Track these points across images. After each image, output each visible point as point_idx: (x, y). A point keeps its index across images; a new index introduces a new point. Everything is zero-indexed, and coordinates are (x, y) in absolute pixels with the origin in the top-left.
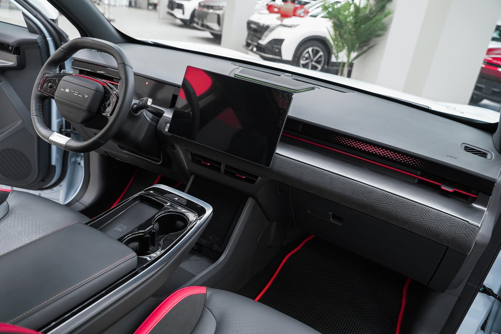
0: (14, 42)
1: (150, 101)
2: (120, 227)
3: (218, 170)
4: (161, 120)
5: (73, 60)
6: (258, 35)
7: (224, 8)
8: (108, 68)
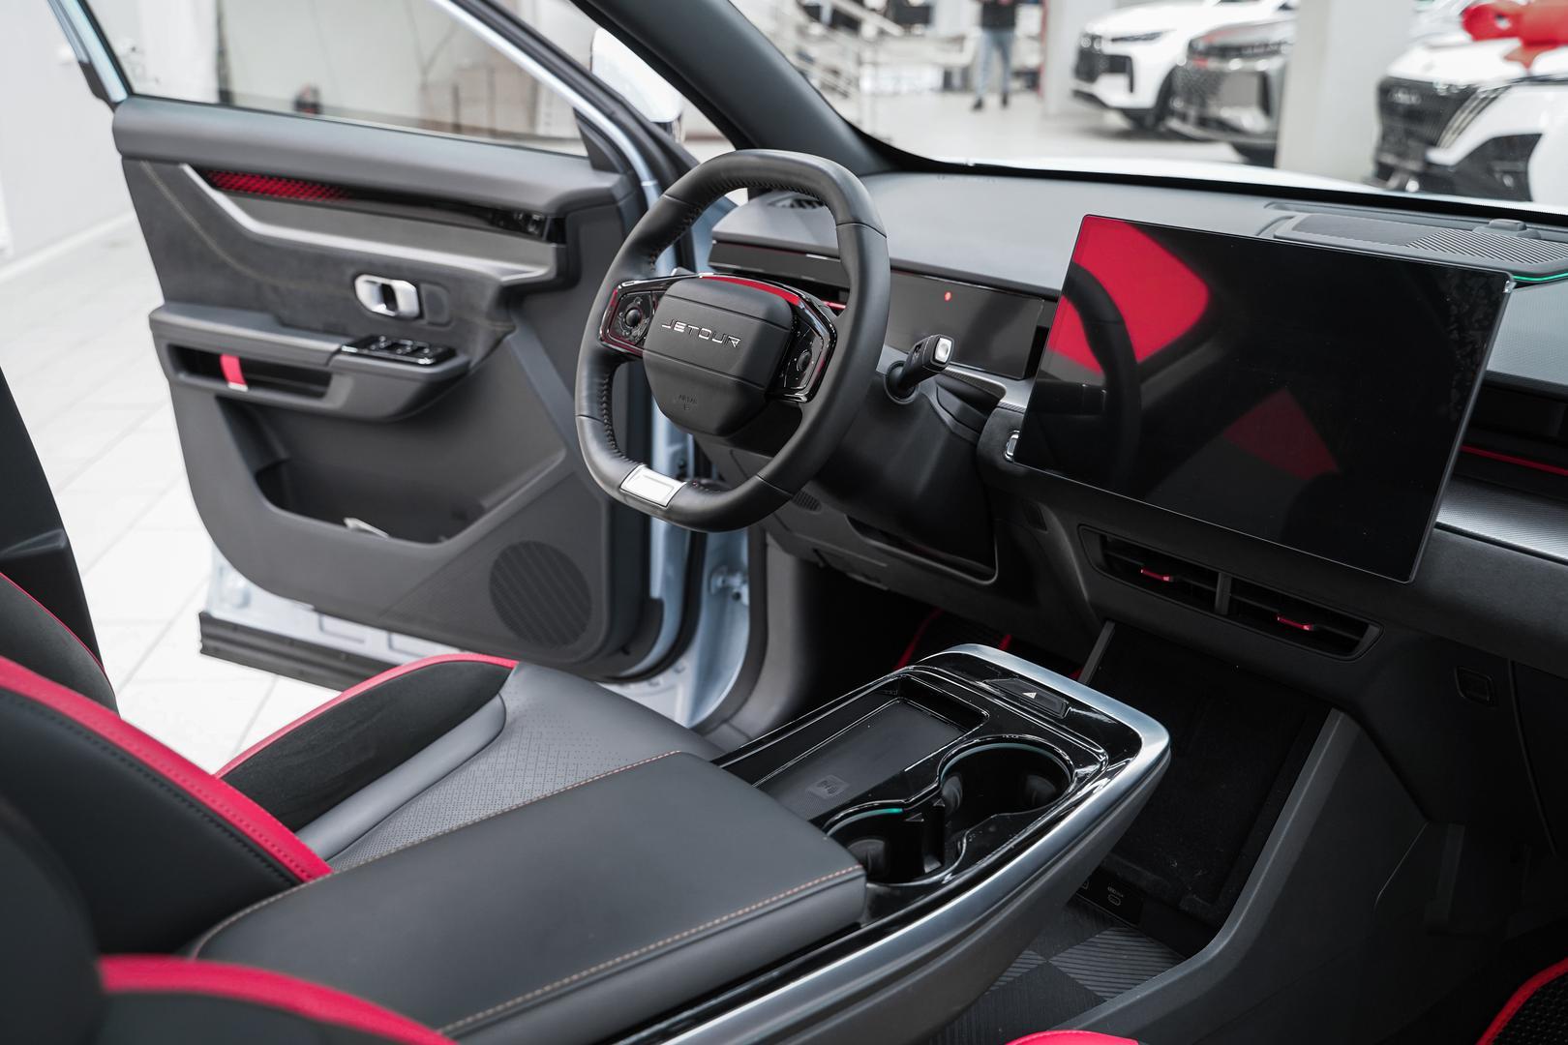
0: (550, 205)
1: (944, 345)
2: (825, 783)
3: (1206, 600)
4: (991, 421)
5: (714, 242)
6: (1426, 130)
7: (1283, 48)
8: (809, 256)
